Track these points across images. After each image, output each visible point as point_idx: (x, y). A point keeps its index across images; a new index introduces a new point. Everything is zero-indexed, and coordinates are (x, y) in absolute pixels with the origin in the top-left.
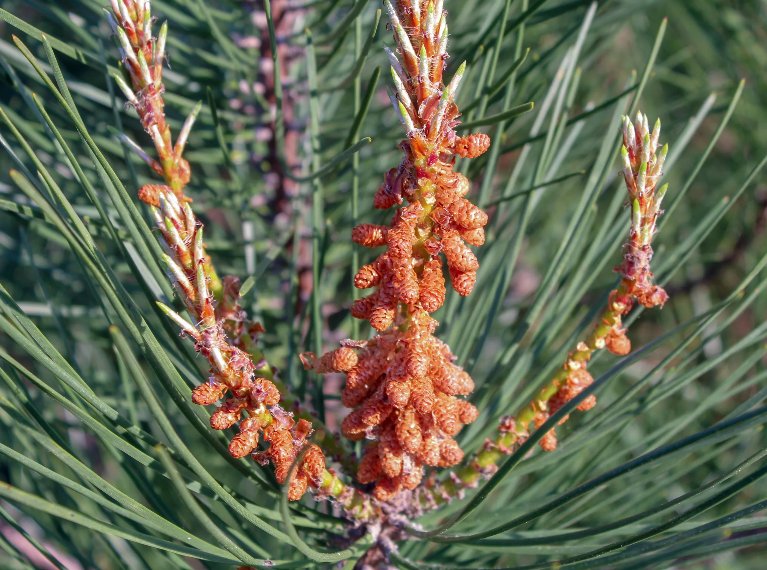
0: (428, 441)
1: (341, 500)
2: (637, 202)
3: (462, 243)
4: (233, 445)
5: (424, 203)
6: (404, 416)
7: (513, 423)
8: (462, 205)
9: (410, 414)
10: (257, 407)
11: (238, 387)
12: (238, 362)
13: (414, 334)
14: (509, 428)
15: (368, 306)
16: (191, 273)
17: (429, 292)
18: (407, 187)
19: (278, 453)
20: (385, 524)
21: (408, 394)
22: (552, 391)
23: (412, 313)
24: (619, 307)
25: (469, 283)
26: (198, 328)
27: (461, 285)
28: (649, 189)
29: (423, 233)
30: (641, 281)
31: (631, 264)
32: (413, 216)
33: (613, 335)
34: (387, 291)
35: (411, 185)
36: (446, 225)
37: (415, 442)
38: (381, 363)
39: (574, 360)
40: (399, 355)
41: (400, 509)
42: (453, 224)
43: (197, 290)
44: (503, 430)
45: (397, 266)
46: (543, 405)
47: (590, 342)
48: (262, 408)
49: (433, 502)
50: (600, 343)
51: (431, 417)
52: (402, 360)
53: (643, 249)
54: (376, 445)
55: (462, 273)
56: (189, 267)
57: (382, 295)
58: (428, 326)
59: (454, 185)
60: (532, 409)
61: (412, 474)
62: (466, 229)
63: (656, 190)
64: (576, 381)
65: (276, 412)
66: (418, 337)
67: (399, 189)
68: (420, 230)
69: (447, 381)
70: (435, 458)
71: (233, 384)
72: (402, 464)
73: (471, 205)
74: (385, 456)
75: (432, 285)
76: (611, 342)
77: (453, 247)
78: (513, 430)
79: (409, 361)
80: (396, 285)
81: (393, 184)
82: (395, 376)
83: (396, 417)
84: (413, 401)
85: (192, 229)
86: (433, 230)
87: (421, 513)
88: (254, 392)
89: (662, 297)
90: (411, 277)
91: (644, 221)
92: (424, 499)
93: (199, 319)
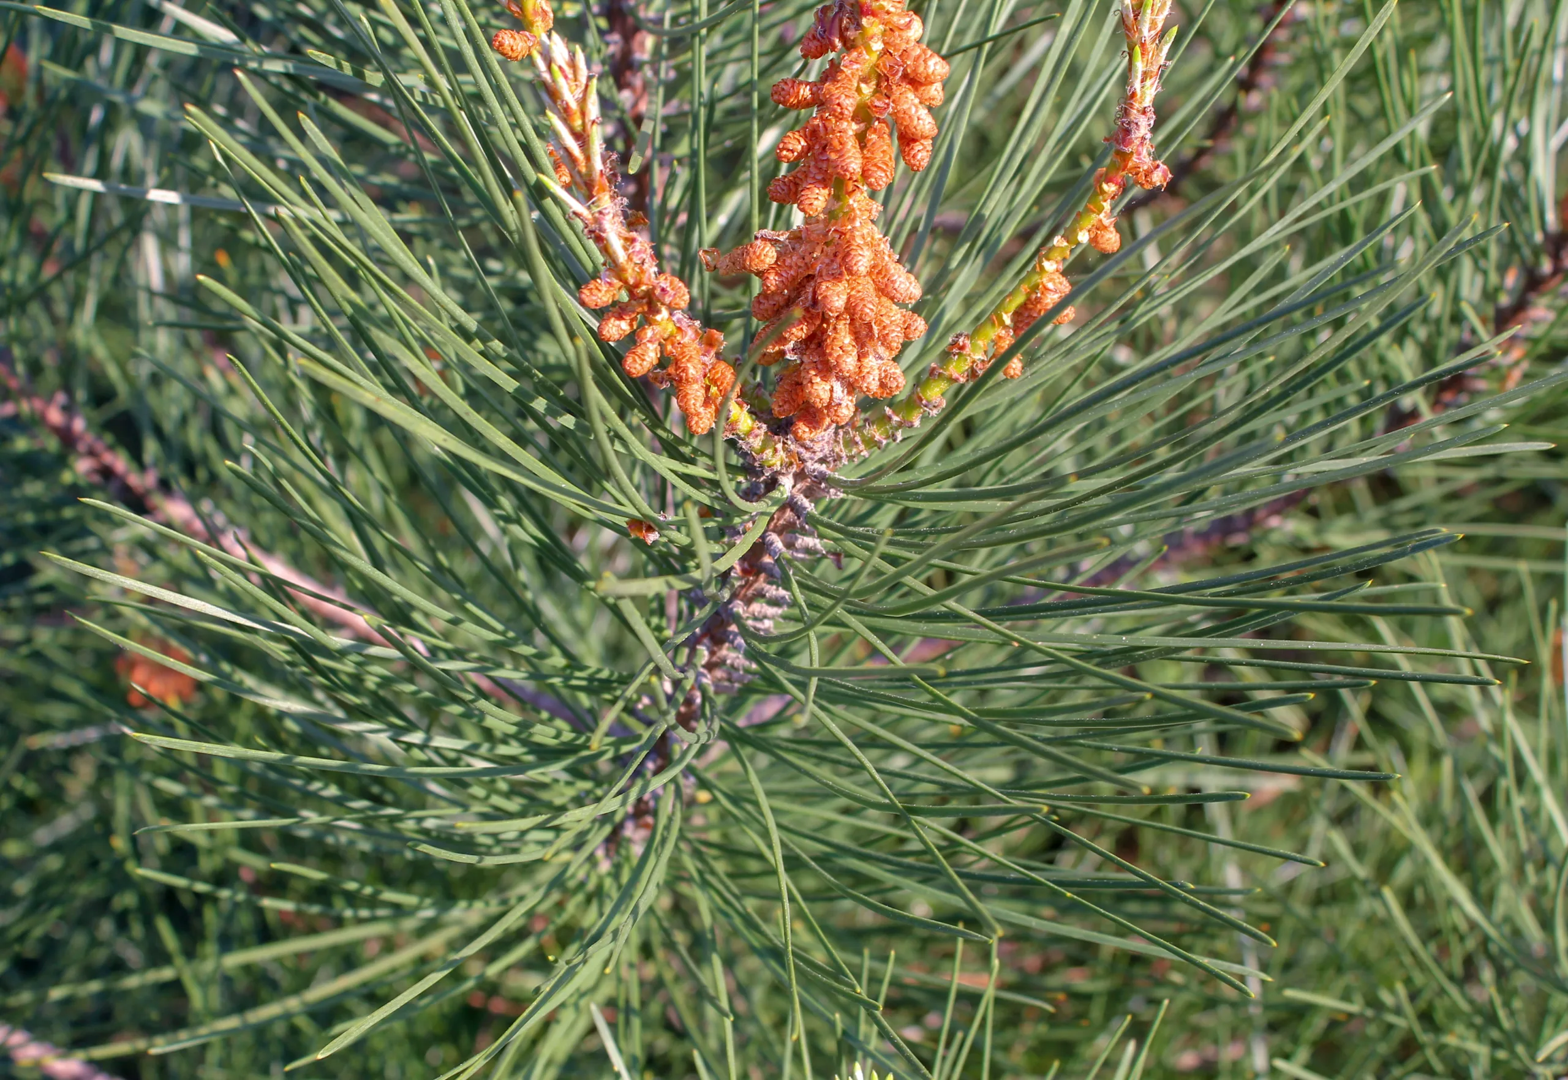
0: (865, 361)
1: (751, 440)
2: (1138, 49)
3: (917, 101)
4: (629, 360)
5: (869, 50)
6: (835, 329)
7: (968, 342)
8: (918, 51)
9: (843, 327)
10: (658, 312)
11: (637, 285)
12: (639, 252)
13: (852, 220)
14: (962, 348)
15: (792, 186)
16: (581, 137)
17: (875, 165)
18: (847, 29)
19: (685, 370)
20: (800, 476)
21: (844, 297)
22: (1020, 299)
23: (850, 194)
24: (1110, 188)
25: (925, 154)
26: (589, 208)
27: (914, 157)
28: (1153, 33)
29: (867, 90)
30: (1139, 154)
31: (1128, 132)
32: (855, 66)
33: (1101, 227)
34: (820, 165)
35: (852, 27)
36: (897, 77)
37: (850, 363)
38: (807, 260)
39: (1048, 259)
40: (830, 250)
41: (820, 455)
42: (905, 76)
43: (588, 158)
44: (955, 350)
45: (833, 132)
46: (1007, 320)
47: (1070, 237)
48: (664, 313)
49: (862, 447)
50: (1083, 237)
51: (871, 329)
52: (835, 255)
53: (1144, 112)
54: (798, 368)
55: (914, 140)
56: (579, 129)
57: (812, 169)
58: (870, 211)
59: (908, 25)
60: (993, 324)
61: (844, 404)
62: (921, 84)
63: (1162, 35)
64: (1050, 286)
65: (679, 321)
66: (857, 224)
67: (836, 31)
68: (863, 86)
69: (893, 282)
70: (872, 384)
71: (631, 281)
72: (832, 391)
73: (929, 52)
74: (811, 382)
75: (879, 156)
76: (1096, 235)
77: (905, 107)
78: (967, 351)
79: (848, 254)
80: (833, 156)
81: (827, 26)
82: (828, 275)
83: (824, 331)
84: (850, 309)
85: (583, 80)
86: (878, 85)
87: (845, 461)
88: (658, 292)
89: (1165, 176)
90: (851, 145)
91: (1145, 75)
92: (850, 443)
93: (591, 196)
